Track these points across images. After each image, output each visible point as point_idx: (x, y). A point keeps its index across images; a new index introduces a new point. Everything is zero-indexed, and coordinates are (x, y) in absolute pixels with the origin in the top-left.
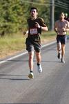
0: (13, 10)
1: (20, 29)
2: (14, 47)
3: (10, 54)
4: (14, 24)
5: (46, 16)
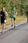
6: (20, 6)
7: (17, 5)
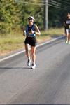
0: (7, 10)
1: (13, 29)
2: (7, 48)
3: (3, 55)
4: (7, 24)
5: (39, 16)
6: (20, 9)
7: (12, 6)
